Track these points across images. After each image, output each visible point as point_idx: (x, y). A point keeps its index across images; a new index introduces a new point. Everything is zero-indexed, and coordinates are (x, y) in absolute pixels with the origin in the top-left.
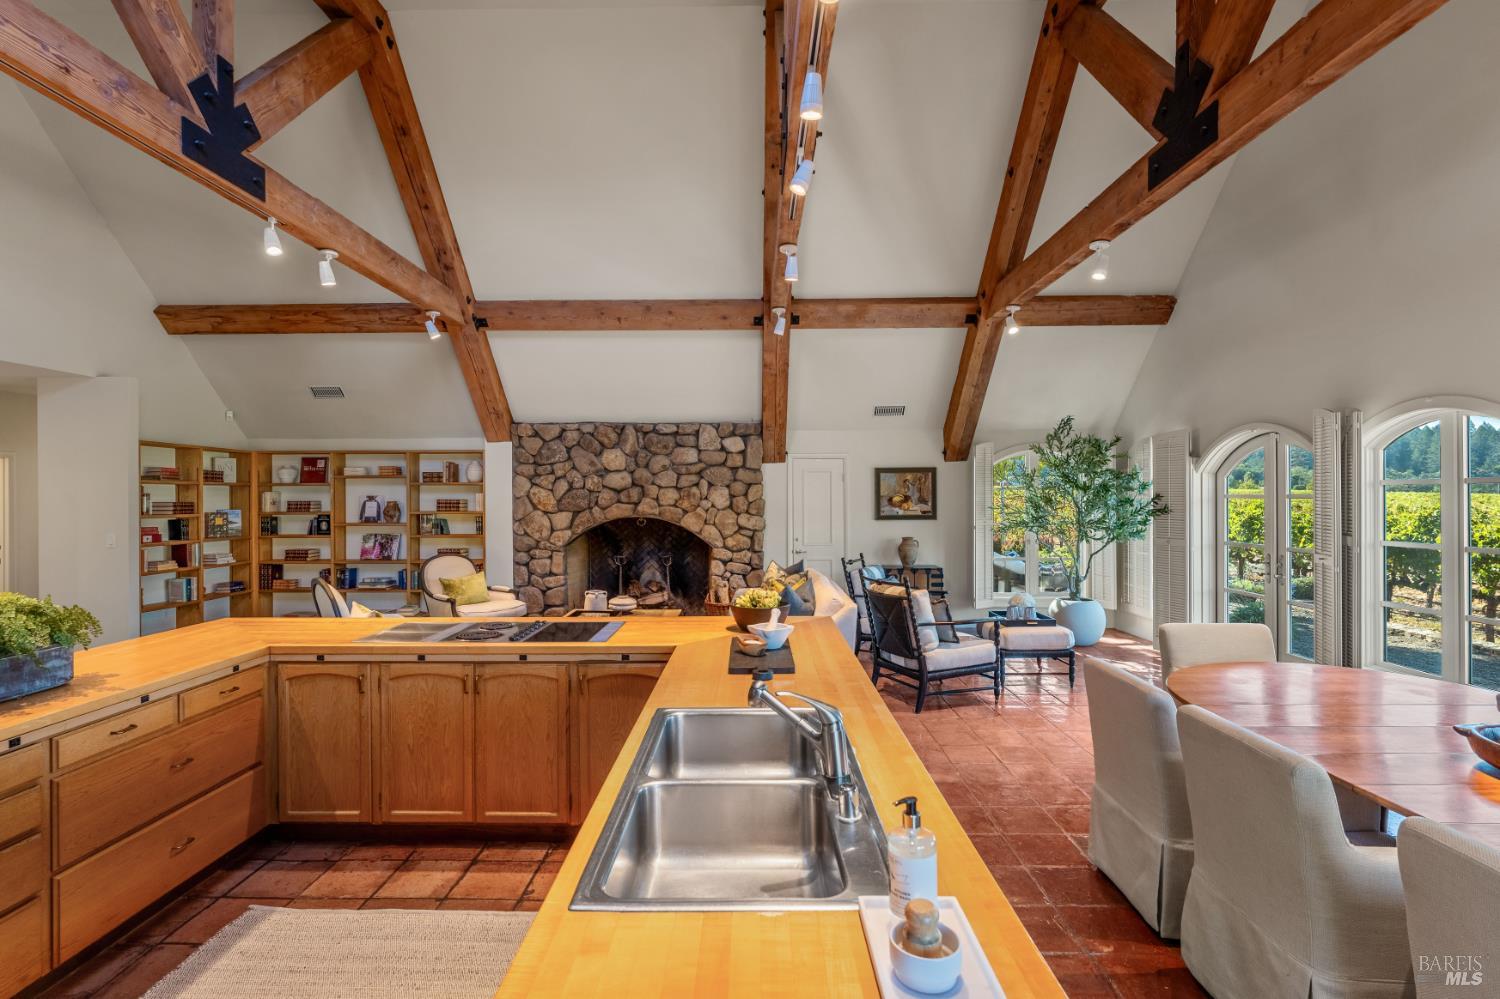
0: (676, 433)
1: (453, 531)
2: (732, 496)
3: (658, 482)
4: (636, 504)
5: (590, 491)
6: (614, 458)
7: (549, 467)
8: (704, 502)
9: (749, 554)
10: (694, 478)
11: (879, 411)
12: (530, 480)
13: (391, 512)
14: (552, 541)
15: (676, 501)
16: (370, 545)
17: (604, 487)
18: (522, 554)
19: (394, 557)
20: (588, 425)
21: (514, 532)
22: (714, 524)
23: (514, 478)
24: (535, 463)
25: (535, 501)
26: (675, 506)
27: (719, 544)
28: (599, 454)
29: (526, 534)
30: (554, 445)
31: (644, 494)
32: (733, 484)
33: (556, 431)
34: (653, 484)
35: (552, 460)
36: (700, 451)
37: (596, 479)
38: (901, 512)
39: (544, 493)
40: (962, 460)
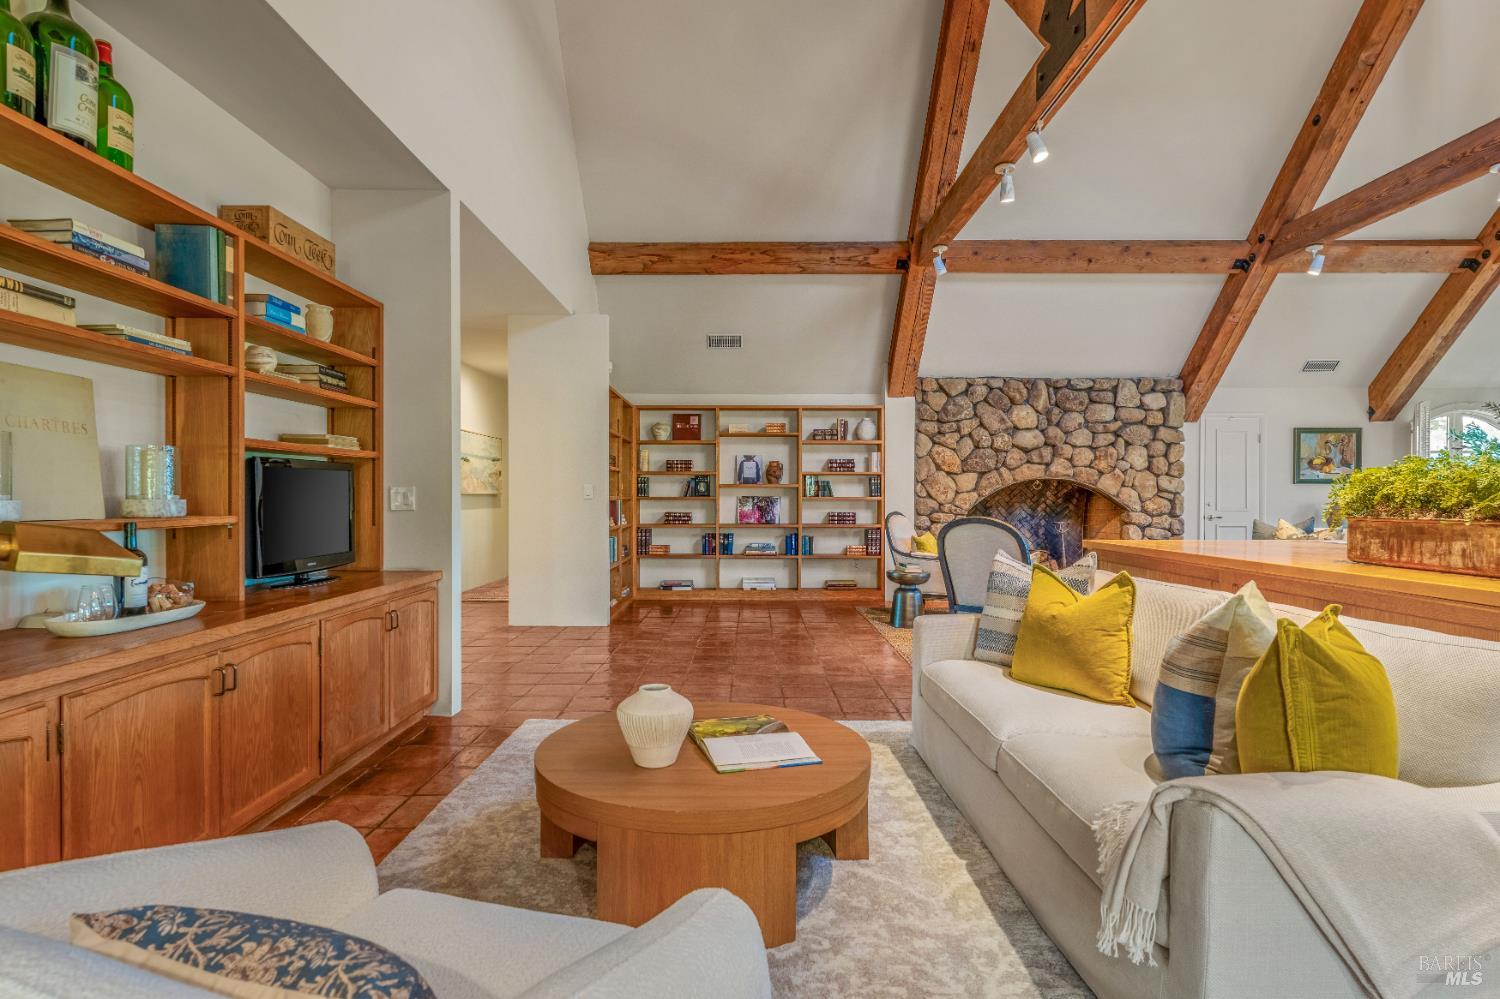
0: (1091, 388)
1: (836, 494)
2: (1150, 457)
3: (1074, 441)
4: (1048, 465)
5: (997, 451)
6: (1024, 415)
7: (954, 425)
8: (1122, 464)
9: (1170, 520)
10: (1111, 438)
11: (1310, 367)
12: (931, 439)
13: (773, 473)
14: (957, 503)
15: (1091, 463)
16: (748, 508)
17: (1014, 446)
18: (925, 518)
19: (777, 522)
20: (996, 380)
21: (916, 493)
22: (1133, 486)
23: (916, 437)
24: (938, 421)
25: (939, 461)
26: (1090, 466)
27: (1138, 508)
28: (1008, 411)
29: (929, 496)
30: (962, 401)
31: (1055, 453)
32: (1152, 444)
33: (962, 387)
34: (1066, 443)
35: (959, 417)
36: (1117, 408)
37: (1006, 438)
38: (1322, 476)
39: (949, 452)
40: (1389, 420)
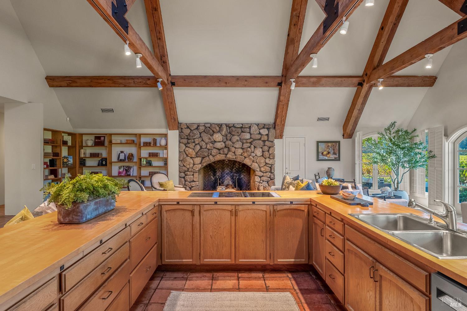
0: (242, 127)
1: (154, 165)
2: (263, 152)
3: (235, 146)
4: (226, 155)
5: (209, 149)
6: (218, 137)
7: (193, 140)
8: (252, 154)
9: (270, 174)
10: (249, 145)
11: (319, 119)
12: (185, 145)
13: (130, 157)
14: (194, 168)
15: (242, 153)
16: (121, 170)
17: (214, 148)
18: (182, 174)
19: (131, 175)
20: (208, 124)
21: (179, 165)
22: (256, 162)
23: (179, 144)
24: (187, 138)
25: (187, 153)
26: (241, 155)
27: (258, 170)
28: (212, 135)
29: (184, 166)
30: (195, 132)
31: (229, 151)
32: (263, 147)
33: (195, 126)
34: (233, 147)
35: (194, 138)
36: (251, 134)
37: (211, 145)
38: (327, 158)
39: (191, 150)
40: (350, 138)
